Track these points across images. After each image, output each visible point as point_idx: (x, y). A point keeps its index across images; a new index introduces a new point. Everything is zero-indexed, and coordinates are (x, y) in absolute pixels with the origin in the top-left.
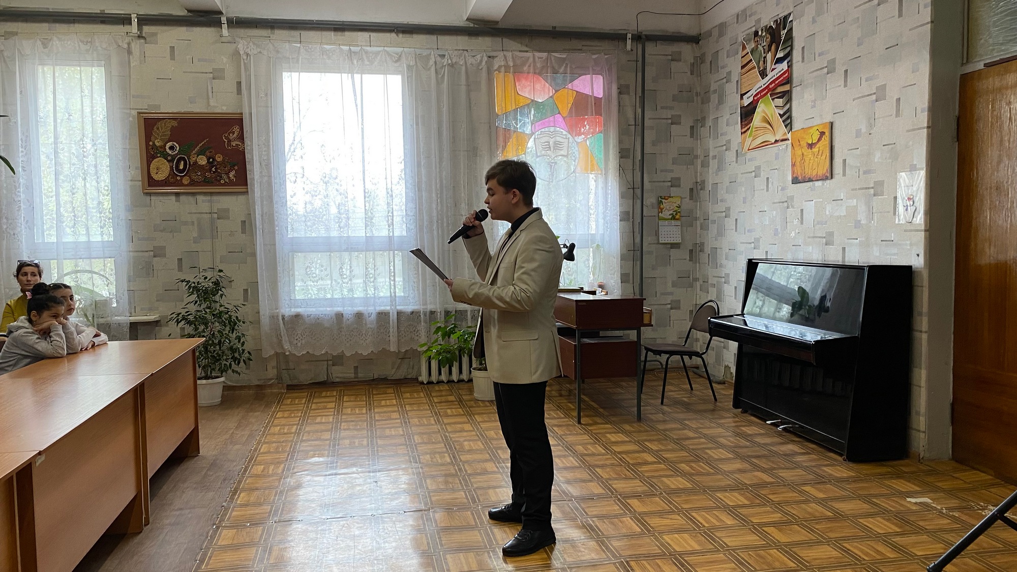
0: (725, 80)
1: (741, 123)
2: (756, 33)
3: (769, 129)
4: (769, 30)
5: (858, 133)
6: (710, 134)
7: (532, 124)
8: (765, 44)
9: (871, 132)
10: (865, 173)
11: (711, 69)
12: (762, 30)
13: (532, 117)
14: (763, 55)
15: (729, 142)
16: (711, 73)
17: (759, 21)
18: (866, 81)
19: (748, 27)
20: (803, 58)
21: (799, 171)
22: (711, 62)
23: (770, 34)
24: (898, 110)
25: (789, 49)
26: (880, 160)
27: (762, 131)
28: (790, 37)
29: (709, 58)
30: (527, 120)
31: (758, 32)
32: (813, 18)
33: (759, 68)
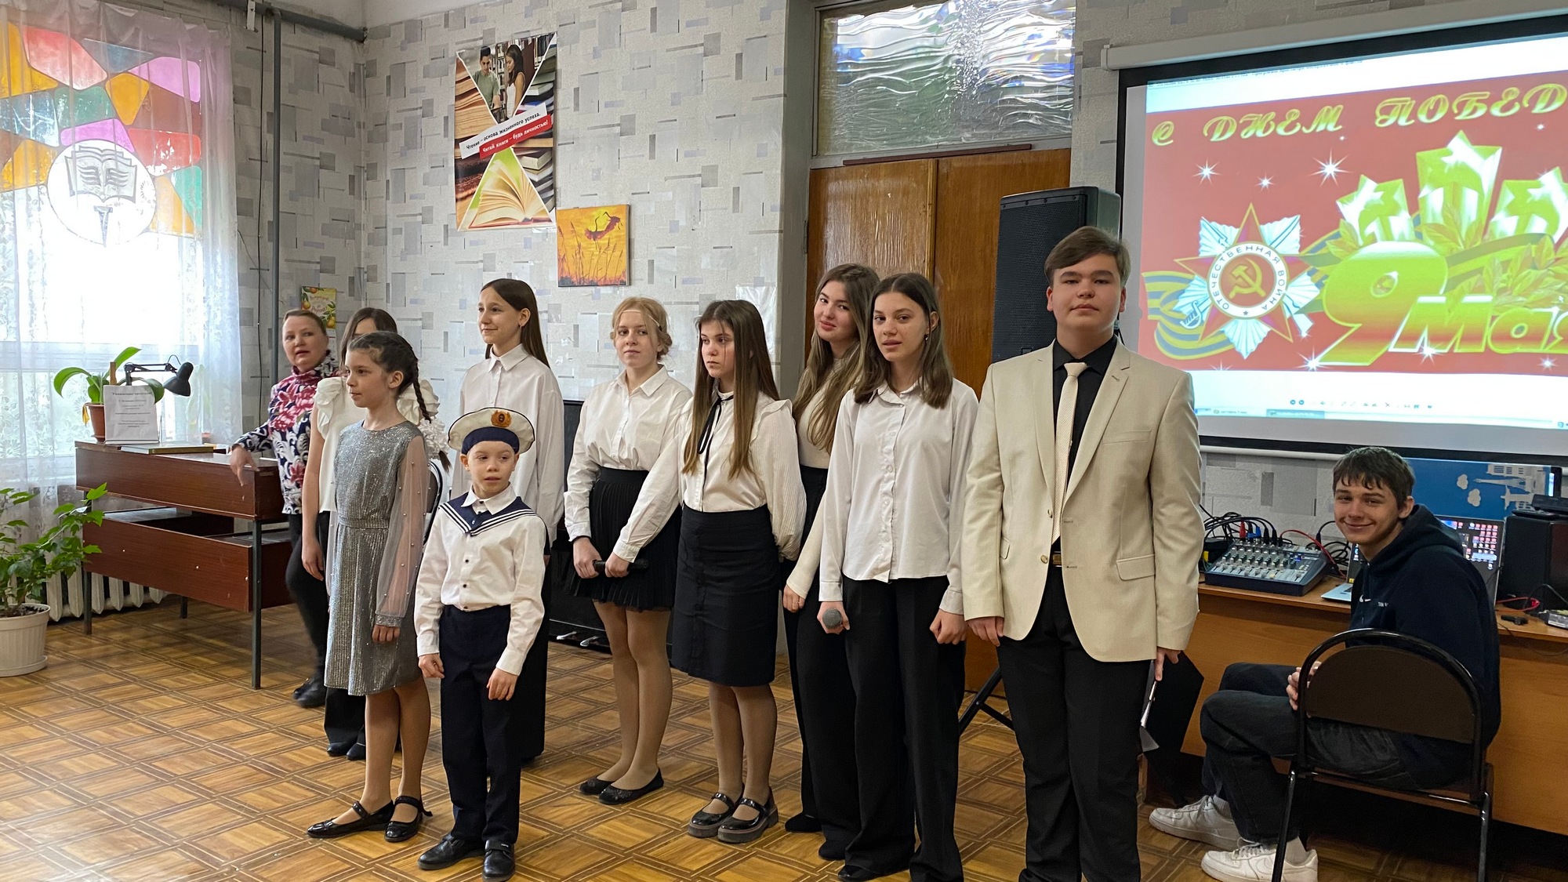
0: (419, 112)
1: (456, 183)
2: (486, 52)
3: (512, 200)
4: (511, 50)
5: (674, 226)
6: (387, 192)
7: (61, 130)
8: (503, 70)
9: (695, 227)
10: (684, 282)
11: (389, 90)
12: (497, 48)
13: (60, 115)
14: (500, 87)
15: (430, 210)
16: (388, 94)
17: (492, 32)
18: (686, 156)
19: (470, 37)
20: (577, 105)
21: (571, 270)
22: (389, 78)
23: (513, 56)
24: (736, 202)
25: (550, 86)
26: (709, 267)
27: (499, 202)
28: (551, 67)
29: (384, 71)
30: (51, 121)
31: (489, 49)
32: (595, 50)
33: (491, 104)
